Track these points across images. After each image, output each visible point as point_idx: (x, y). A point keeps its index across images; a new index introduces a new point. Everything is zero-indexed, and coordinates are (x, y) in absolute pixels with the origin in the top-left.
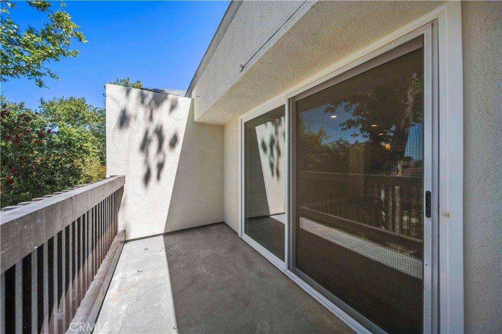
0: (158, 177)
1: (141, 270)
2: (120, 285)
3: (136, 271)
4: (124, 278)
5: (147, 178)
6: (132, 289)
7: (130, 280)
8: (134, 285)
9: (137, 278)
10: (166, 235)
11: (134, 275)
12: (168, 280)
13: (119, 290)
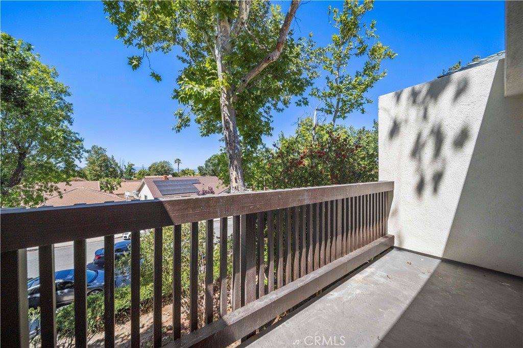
0: (435, 190)
1: (390, 277)
2: (368, 276)
3: (385, 274)
4: (373, 274)
5: (420, 188)
6: (373, 285)
7: (376, 278)
8: (376, 283)
9: (382, 280)
10: (444, 261)
11: (382, 276)
12: (408, 302)
13: (364, 279)
